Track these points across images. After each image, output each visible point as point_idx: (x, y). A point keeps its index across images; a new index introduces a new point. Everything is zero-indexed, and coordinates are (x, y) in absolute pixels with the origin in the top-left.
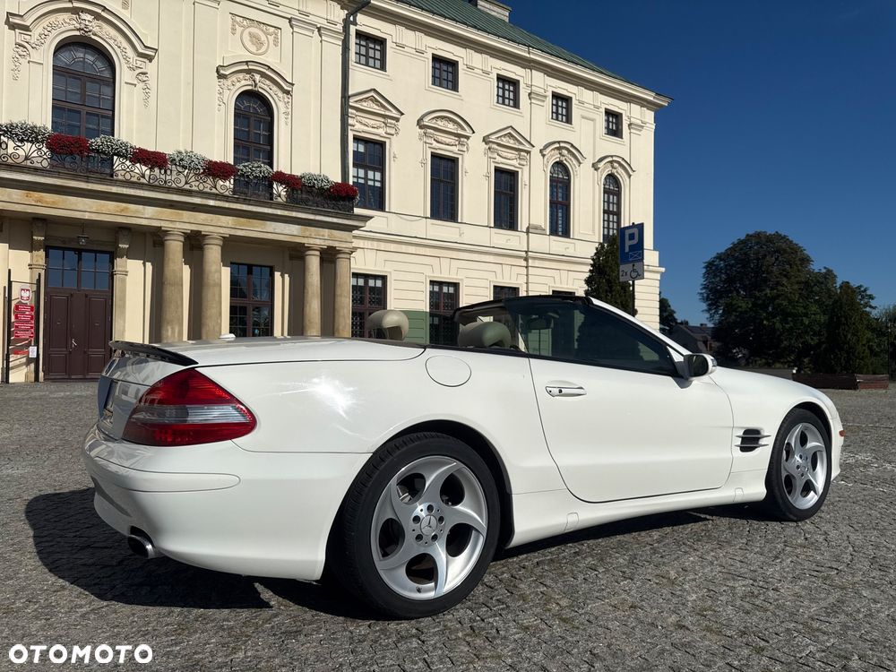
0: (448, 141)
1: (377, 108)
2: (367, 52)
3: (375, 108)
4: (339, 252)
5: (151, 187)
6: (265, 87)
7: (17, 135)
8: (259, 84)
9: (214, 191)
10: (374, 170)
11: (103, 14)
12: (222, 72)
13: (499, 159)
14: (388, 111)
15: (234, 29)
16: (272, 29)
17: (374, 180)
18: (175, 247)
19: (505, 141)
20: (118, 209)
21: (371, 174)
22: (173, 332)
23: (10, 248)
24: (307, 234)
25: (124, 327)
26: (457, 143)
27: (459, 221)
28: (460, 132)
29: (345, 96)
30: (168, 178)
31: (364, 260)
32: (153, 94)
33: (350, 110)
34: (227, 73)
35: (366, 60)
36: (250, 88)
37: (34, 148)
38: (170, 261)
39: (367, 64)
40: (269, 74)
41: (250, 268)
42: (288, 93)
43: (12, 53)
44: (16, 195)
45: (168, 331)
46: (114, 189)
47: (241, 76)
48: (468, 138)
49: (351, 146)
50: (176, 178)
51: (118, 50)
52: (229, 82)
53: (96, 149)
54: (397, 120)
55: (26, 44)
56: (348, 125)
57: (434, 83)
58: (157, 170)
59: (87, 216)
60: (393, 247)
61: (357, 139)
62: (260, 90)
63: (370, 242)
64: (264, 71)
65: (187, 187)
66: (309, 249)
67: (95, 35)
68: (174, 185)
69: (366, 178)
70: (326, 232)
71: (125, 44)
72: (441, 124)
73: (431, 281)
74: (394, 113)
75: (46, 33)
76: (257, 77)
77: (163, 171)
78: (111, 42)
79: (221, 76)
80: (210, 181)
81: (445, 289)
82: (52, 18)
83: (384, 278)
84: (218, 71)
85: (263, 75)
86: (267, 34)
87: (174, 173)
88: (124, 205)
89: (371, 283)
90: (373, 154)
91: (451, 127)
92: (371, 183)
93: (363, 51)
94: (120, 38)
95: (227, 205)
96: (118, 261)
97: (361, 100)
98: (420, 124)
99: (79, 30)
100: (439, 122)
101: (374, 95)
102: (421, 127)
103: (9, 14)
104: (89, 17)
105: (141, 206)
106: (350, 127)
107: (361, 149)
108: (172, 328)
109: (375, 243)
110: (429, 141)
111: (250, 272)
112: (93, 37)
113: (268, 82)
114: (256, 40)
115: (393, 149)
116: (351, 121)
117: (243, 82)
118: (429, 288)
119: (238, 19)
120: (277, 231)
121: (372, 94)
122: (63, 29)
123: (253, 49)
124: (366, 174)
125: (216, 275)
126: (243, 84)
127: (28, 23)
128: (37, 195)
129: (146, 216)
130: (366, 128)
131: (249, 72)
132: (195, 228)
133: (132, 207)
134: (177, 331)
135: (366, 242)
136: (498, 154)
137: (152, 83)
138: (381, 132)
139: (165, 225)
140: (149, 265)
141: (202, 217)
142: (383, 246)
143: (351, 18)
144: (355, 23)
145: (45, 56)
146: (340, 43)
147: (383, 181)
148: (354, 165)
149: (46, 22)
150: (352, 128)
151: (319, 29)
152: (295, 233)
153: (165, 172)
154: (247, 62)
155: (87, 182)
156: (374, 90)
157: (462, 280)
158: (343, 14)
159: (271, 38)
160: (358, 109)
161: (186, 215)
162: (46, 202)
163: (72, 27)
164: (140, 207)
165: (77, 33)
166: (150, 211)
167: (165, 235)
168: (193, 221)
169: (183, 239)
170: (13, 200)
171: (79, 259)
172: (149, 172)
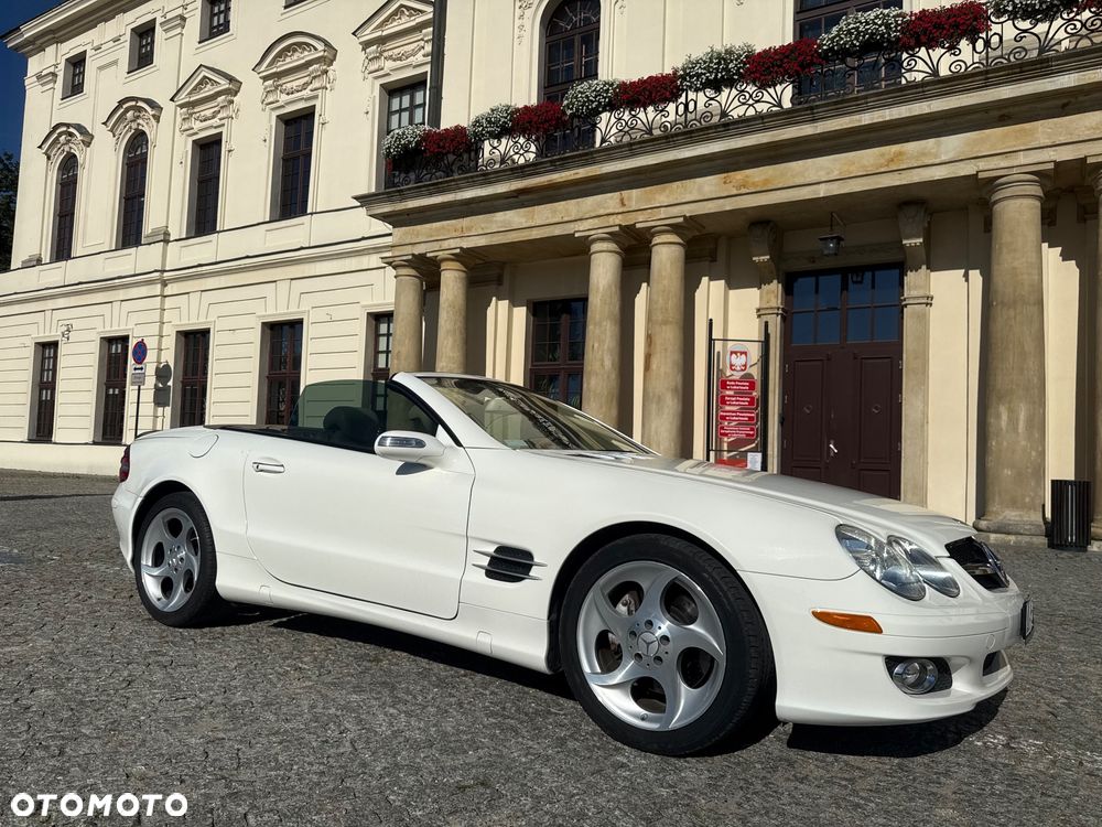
5: (943, 86)
7: (698, 76)
18: (1019, 214)
20: (882, 161)
22: (1013, 421)
23: (730, 286)
25: (925, 414)
30: (995, 54)
37: (734, 92)
38: (1005, 250)
44: (708, 185)
45: (998, 416)
50: (1016, 47)
53: (831, 49)
58: (964, 44)
59: (822, 191)
77: (980, 45)
87: (1009, 39)
88: (894, 148)
96: (911, 278)
105: (931, 142)
108: (1011, 411)
128: (739, 176)
129: (944, 158)
132: (1067, 153)
134: (1022, 417)
139: (987, 167)
140: (975, 275)
153: (988, 44)
155: (814, 120)
161: (1044, 129)
162: (755, 184)
164: (930, 144)
166: (952, 145)
167: (993, 191)
168: (1063, 139)
169: (1037, 190)
170: (705, 195)
171: (845, 287)
172: (948, 59)
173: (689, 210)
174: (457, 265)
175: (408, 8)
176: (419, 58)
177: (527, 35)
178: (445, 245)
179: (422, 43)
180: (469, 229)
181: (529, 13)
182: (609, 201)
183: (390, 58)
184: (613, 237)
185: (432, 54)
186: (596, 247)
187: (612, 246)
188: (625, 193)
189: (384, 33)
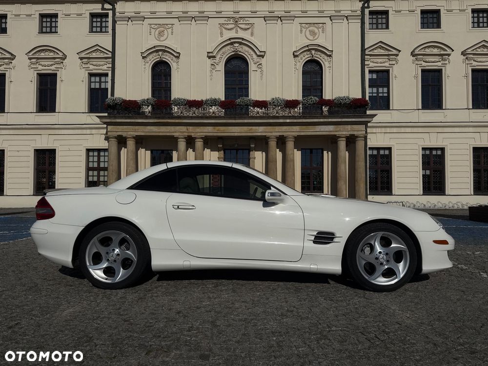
0: (433, 60)
1: (384, 51)
2: (377, 21)
3: (382, 52)
4: (357, 137)
5: (261, 118)
6: (318, 56)
8: (314, 55)
9: (290, 115)
10: (383, 87)
11: (243, 42)
12: (295, 54)
13: (475, 63)
14: (391, 51)
15: (301, 31)
16: (321, 25)
17: (383, 93)
18: (273, 144)
19: (479, 51)
20: (248, 130)
21: (381, 90)
23: (211, 151)
24: (338, 129)
26: (441, 60)
27: (444, 108)
28: (443, 52)
29: (363, 50)
30: (269, 112)
31: (376, 139)
32: (264, 73)
33: (366, 57)
34: (298, 54)
35: (376, 26)
36: (310, 58)
37: (216, 108)
38: (271, 151)
39: (377, 28)
40: (320, 49)
41: (311, 150)
42: (330, 56)
43: (210, 69)
44: (210, 129)
46: (246, 121)
47: (305, 53)
48: (449, 55)
49: (367, 76)
50: (272, 111)
51: (249, 56)
52: (299, 58)
54: (397, 55)
55: (214, 64)
56: (365, 65)
57: (423, 27)
58: (264, 109)
59: (236, 134)
60: (395, 130)
61: (371, 72)
62: (315, 58)
63: (380, 129)
64: (317, 48)
65: (277, 115)
66: (339, 137)
67: (240, 52)
68: (271, 115)
69: (378, 92)
70: (349, 127)
71: (252, 53)
72: (428, 51)
73: (422, 148)
74: (395, 52)
75: (221, 56)
76: (313, 52)
77: (266, 109)
78: (246, 53)
79: (295, 56)
80: (287, 110)
81: (434, 152)
82: (223, 50)
83: (390, 149)
84: (293, 54)
85: (316, 50)
86: (318, 28)
87: (271, 109)
88: (250, 127)
89: (382, 152)
90: (382, 78)
91: (436, 51)
92: (380, 95)
93: (375, 21)
94: (250, 51)
95: (295, 121)
96: (251, 153)
97: (373, 49)
98: (413, 54)
99: (234, 51)
100: (427, 50)
101: (381, 45)
102: (413, 56)
103: (208, 52)
104: (237, 45)
105: (258, 127)
106: (366, 66)
107: (375, 76)
109: (383, 129)
110: (420, 62)
111: (311, 152)
112: (239, 53)
113: (319, 53)
114: (313, 33)
115: (395, 72)
116: (366, 63)
117: (307, 56)
118: (421, 152)
119: (303, 25)
120: (321, 130)
121: (380, 44)
122: (228, 53)
123: (311, 38)
124: (378, 90)
125: (292, 156)
126: (306, 57)
127: (214, 55)
128: (217, 128)
129: (260, 131)
130: (376, 65)
131: (309, 50)
132: (281, 134)
133: (254, 128)
135: (377, 129)
136: (474, 61)
137: (264, 68)
138: (387, 64)
139: (268, 134)
140: (264, 153)
141: (284, 128)
142: (388, 130)
143: (366, 5)
144: (368, 7)
145: (221, 67)
146: (360, 21)
147: (388, 92)
148: (370, 86)
149: (221, 52)
150: (368, 66)
151: (347, 17)
152: (332, 130)
153: (268, 109)
154: (307, 46)
156: (381, 42)
157: (447, 145)
158: (360, 4)
159: (320, 30)
160: (371, 55)
161: (277, 128)
162: (221, 130)
163: (231, 51)
165: (233, 53)
166: (261, 129)
167: (269, 139)
168: (280, 131)
169: (276, 140)
170: (209, 131)
171: (237, 153)
172: (260, 111)
173: (205, 134)
174: (133, 139)
175: (100, 50)
176: (105, 67)
177: (147, 71)
178: (129, 133)
179: (106, 63)
180: (138, 130)
181: (147, 65)
182: (184, 128)
183: (93, 64)
184: (185, 138)
185: (112, 68)
186: (179, 140)
187: (184, 140)
188: (188, 127)
189: (91, 56)
